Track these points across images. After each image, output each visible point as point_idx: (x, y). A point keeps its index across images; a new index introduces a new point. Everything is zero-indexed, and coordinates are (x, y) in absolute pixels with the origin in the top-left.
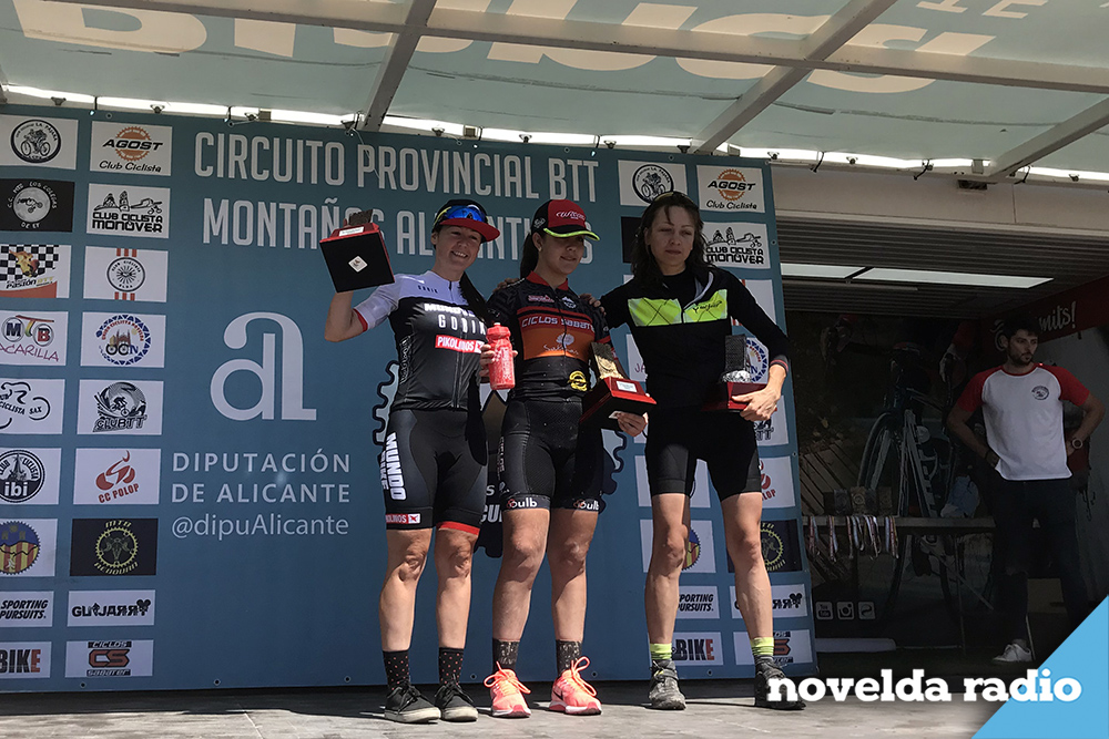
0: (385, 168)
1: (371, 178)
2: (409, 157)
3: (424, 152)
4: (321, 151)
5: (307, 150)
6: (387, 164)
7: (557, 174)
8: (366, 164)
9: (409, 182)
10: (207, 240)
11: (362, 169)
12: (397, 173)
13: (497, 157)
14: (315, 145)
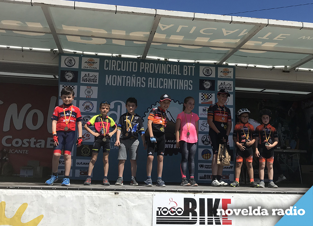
0: (146, 68)
1: (143, 70)
2: (152, 65)
3: (155, 64)
4: (132, 64)
5: (129, 64)
6: (147, 67)
7: (185, 69)
8: (142, 67)
9: (152, 71)
10: (106, 84)
11: (141, 68)
12: (149, 69)
13: (172, 65)
14: (131, 62)
